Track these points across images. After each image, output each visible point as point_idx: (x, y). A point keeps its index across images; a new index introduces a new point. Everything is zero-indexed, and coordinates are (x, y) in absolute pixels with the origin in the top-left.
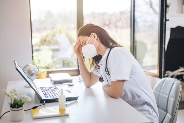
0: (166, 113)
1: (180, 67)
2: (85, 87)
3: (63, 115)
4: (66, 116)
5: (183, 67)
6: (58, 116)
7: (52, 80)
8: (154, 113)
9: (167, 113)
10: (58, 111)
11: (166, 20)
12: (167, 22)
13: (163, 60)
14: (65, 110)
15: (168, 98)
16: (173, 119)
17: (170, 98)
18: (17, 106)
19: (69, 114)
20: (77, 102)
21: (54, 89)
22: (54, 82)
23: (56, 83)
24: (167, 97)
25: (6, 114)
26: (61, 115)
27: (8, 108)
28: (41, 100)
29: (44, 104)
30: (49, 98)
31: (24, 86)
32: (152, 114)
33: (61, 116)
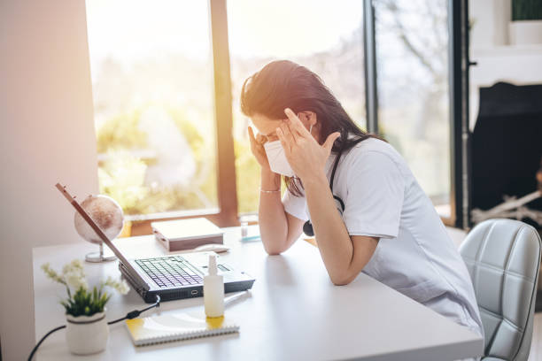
0: (497, 320)
1: (506, 197)
2: (267, 255)
3: (218, 333)
4: (230, 333)
5: (514, 197)
6: (204, 336)
7: (164, 240)
8: (472, 323)
9: (502, 319)
10: (203, 321)
11: (469, 64)
12: (472, 69)
13: (465, 177)
14: (222, 317)
15: (503, 277)
16: (522, 334)
17: (508, 276)
18: (87, 309)
19: (238, 328)
20: (250, 296)
21: (176, 262)
22: (172, 243)
23: (176, 246)
24: (501, 273)
25: (52, 335)
26: (211, 333)
27: (62, 318)
28: (148, 292)
29: (158, 305)
30: (170, 287)
31: (84, 258)
32: (465, 325)
33: (213, 335)
